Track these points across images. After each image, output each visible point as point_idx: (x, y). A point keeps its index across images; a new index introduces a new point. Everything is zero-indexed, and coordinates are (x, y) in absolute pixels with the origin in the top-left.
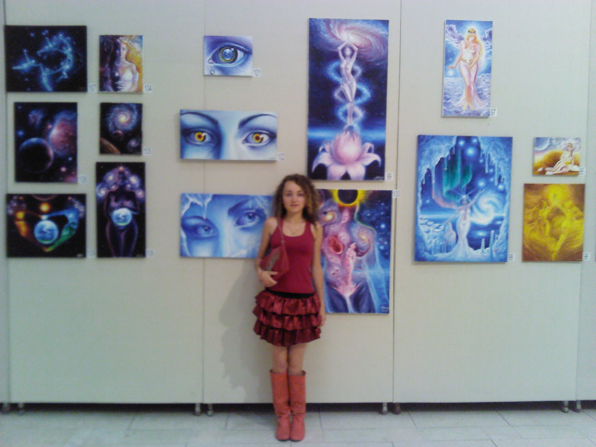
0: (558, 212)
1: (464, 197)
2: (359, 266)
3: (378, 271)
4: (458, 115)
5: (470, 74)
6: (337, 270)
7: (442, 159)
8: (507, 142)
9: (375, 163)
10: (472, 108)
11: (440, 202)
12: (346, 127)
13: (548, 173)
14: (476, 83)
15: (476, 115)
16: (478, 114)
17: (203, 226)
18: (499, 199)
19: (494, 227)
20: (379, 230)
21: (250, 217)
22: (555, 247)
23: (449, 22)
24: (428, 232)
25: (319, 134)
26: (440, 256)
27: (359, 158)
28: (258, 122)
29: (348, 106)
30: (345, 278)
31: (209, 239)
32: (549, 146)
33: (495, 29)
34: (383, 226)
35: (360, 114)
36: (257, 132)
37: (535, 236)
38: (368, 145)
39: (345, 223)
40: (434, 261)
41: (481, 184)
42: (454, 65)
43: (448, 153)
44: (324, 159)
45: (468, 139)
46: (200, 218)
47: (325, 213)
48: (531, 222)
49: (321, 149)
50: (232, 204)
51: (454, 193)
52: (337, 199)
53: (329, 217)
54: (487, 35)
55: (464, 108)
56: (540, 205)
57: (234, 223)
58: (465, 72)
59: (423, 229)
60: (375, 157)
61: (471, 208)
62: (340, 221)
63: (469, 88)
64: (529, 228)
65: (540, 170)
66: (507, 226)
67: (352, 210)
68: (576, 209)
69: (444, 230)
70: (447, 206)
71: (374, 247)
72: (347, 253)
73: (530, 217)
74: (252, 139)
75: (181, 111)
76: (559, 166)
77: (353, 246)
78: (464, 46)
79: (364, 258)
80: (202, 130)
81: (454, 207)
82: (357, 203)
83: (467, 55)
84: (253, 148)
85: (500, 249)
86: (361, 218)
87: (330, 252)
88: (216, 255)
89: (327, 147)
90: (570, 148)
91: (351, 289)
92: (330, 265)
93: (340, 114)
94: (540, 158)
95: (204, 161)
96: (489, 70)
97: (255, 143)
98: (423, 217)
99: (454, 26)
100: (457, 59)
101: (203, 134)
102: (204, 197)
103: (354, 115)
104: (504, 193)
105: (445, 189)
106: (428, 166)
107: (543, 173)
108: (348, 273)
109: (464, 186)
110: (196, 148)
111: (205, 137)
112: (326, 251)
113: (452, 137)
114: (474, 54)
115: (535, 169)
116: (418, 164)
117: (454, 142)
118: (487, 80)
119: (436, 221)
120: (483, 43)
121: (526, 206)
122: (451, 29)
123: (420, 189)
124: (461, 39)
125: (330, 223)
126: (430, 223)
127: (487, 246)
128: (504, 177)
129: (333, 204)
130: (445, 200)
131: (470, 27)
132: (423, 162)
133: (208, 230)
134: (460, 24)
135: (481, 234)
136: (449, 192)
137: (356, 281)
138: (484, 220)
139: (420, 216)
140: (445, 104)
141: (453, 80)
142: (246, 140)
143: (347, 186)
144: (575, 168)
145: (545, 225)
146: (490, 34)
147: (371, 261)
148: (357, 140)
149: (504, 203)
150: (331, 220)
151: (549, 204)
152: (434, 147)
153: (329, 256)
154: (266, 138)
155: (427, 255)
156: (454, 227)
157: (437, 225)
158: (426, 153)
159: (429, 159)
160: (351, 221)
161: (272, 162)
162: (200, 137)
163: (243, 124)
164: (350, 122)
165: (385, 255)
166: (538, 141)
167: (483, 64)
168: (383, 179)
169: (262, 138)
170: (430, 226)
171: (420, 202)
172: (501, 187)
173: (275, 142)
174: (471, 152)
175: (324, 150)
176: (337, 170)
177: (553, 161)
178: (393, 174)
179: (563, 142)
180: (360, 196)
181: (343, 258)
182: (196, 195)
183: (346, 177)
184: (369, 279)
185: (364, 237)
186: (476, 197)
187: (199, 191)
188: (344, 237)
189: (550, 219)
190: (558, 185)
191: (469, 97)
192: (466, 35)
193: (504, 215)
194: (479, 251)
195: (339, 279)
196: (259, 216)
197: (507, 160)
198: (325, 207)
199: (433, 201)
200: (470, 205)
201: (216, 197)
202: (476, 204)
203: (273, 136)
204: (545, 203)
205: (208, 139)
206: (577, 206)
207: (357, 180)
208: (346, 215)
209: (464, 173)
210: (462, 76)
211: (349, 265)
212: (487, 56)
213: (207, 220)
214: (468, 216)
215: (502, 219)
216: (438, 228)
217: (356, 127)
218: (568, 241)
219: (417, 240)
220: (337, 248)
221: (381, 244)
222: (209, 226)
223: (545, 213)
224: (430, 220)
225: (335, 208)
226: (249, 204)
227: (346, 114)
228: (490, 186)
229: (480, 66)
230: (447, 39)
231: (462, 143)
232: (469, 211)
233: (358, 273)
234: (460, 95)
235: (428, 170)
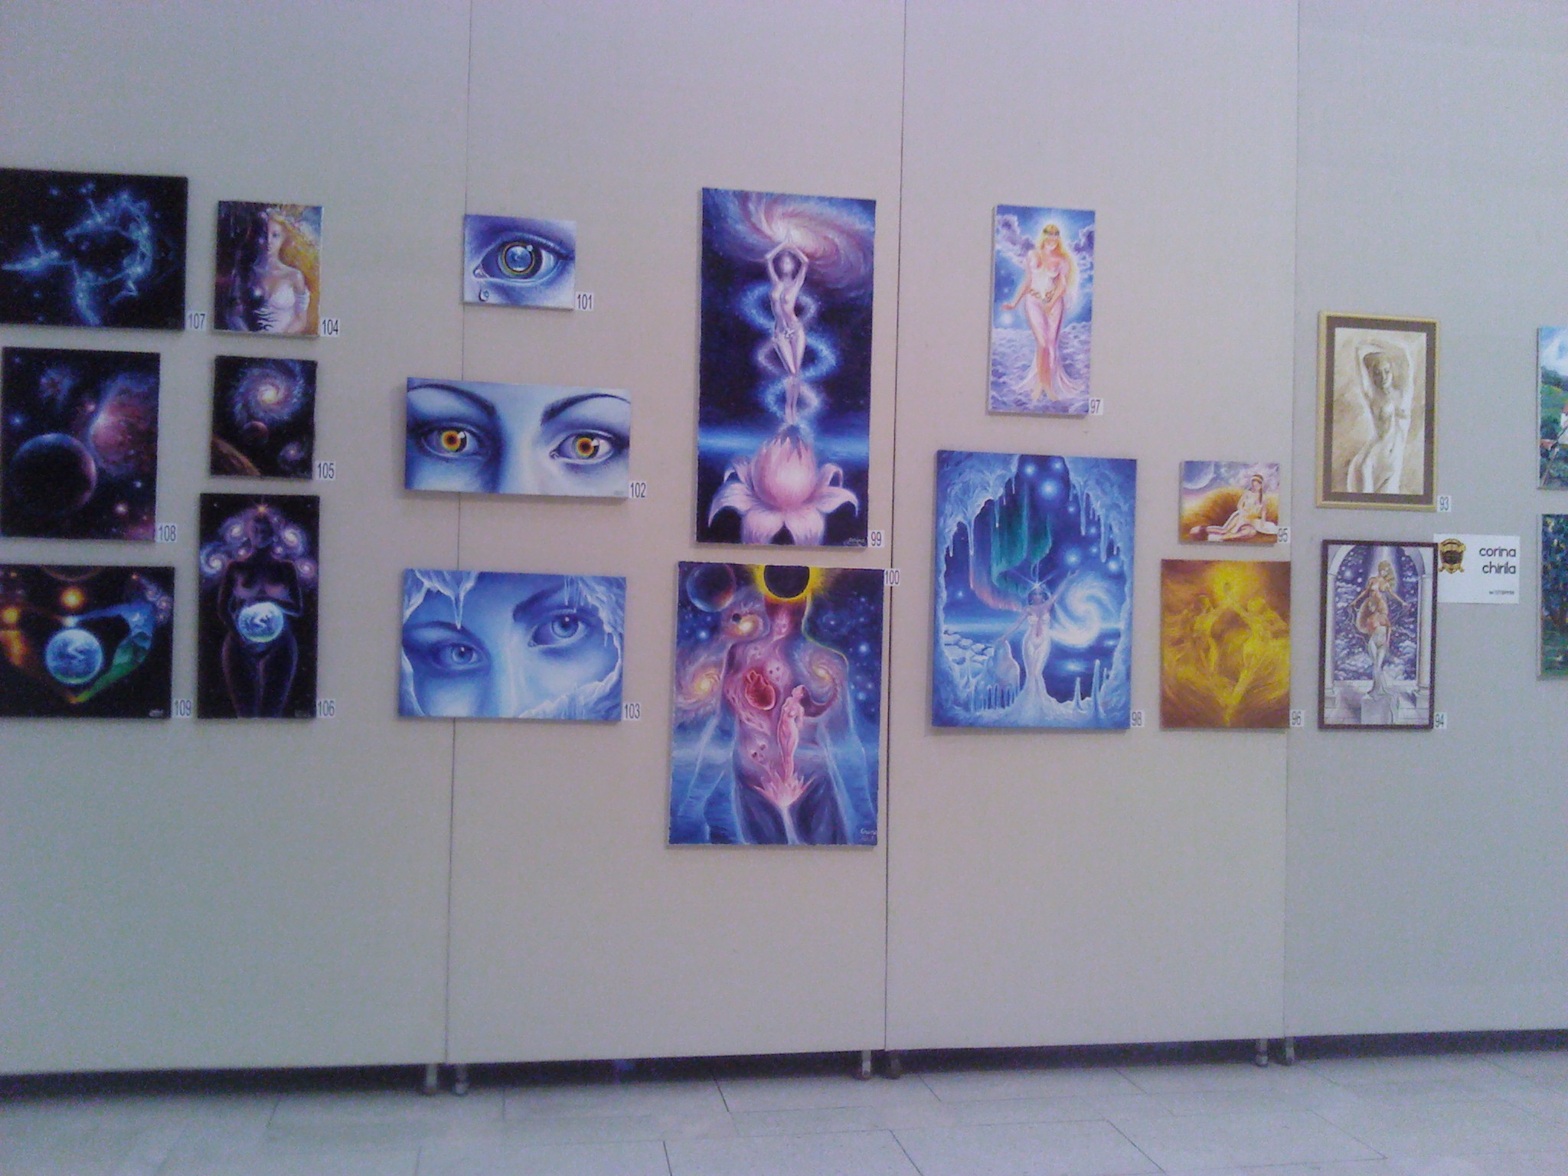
0: (1234, 622)
1: (1037, 586)
2: (810, 738)
3: (854, 748)
4: (1022, 408)
5: (1046, 323)
6: (763, 748)
7: (989, 502)
8: (1125, 470)
9: (847, 507)
10: (1051, 396)
11: (988, 599)
12: (783, 428)
13: (1211, 537)
14: (1060, 341)
15: (1059, 411)
16: (1065, 409)
17: (455, 646)
18: (1108, 591)
19: (1100, 651)
20: (855, 656)
21: (565, 626)
22: (1231, 697)
23: (1003, 209)
24: (961, 662)
25: (724, 442)
26: (987, 715)
27: (812, 498)
28: (588, 411)
29: (787, 383)
30: (780, 766)
31: (469, 674)
32: (1214, 480)
33: (1100, 228)
34: (863, 648)
35: (814, 400)
36: (584, 434)
37: (1188, 672)
38: (832, 469)
39: (778, 641)
40: (974, 727)
41: (1072, 558)
42: (1012, 302)
43: (1001, 491)
44: (734, 496)
45: (1043, 462)
46: (450, 627)
47: (737, 618)
48: (1178, 642)
49: (727, 475)
50: (524, 595)
51: (1015, 577)
52: (762, 587)
53: (745, 626)
54: (1083, 241)
55: (1036, 395)
56: (1198, 608)
57: (529, 637)
58: (1036, 318)
59: (950, 655)
60: (846, 496)
61: (1052, 611)
62: (770, 635)
63: (1045, 353)
64: (1173, 655)
65: (1196, 530)
66: (1128, 651)
67: (796, 612)
68: (1272, 615)
69: (995, 658)
70: (1001, 606)
71: (844, 697)
72: (785, 708)
73: (1175, 632)
74: (573, 448)
75: (410, 380)
76: (1236, 521)
77: (798, 692)
78: (1034, 262)
79: (822, 719)
80: (460, 425)
81: (1016, 608)
82: (807, 595)
83: (1041, 281)
84: (574, 468)
85: (1115, 700)
86: (815, 630)
87: (746, 705)
88: (485, 713)
89: (741, 471)
90: (1258, 485)
91: (794, 789)
92: (746, 737)
93: (770, 399)
94: (1194, 505)
95: (458, 496)
96: (1086, 315)
97: (579, 457)
98: (950, 628)
99: (1014, 219)
100: (1020, 288)
101: (461, 435)
102: (458, 578)
103: (801, 403)
104: (1119, 578)
105: (997, 569)
106: (960, 518)
107: (1202, 537)
108: (786, 754)
109: (1036, 562)
110: (443, 466)
111: (464, 441)
112: (738, 704)
113: (1011, 455)
114: (1056, 279)
115: (1184, 529)
116: (938, 513)
117: (1014, 469)
118: (1083, 338)
119: (977, 638)
120: (1074, 258)
121: (1167, 608)
122: (1007, 225)
123: (944, 567)
124: (1028, 246)
125: (749, 639)
126: (965, 642)
127: (1085, 693)
128: (1119, 544)
129: (753, 596)
130: (996, 591)
131: (1048, 222)
132: (948, 508)
133: (465, 653)
134: (1026, 214)
135: (1073, 667)
136: (1004, 576)
137: (802, 771)
138: (1079, 637)
139: (944, 627)
140: (995, 385)
141: (1011, 333)
142: (560, 451)
143: (784, 558)
144: (1270, 528)
145: (1207, 650)
146: (1090, 237)
147: (838, 727)
148: (808, 457)
149: (1120, 599)
150: (750, 634)
151: (1214, 605)
152: (972, 476)
153: (744, 715)
154: (604, 447)
155: (959, 711)
156: (1017, 652)
157: (981, 646)
158: (956, 490)
159: (962, 502)
160: (795, 635)
161: (616, 501)
162: (451, 440)
163: (553, 414)
164: (791, 417)
165: (869, 712)
166: (1191, 469)
167: (1074, 300)
168: (865, 544)
169: (596, 448)
170: (964, 648)
171: (944, 595)
172: (1113, 566)
173: (626, 456)
174: (1049, 489)
175: (734, 477)
176: (764, 523)
177: (1223, 511)
178: (885, 535)
179: (1242, 472)
180: (815, 581)
181: (776, 719)
182: (439, 574)
183: (783, 538)
184: (832, 767)
185: (821, 673)
186: (1062, 587)
187: (447, 564)
188: (777, 671)
189: (1218, 637)
190: (1234, 564)
191: (1045, 371)
192: (1038, 239)
193: (1121, 626)
194: (1070, 704)
195: (767, 767)
196: (588, 624)
197: (1125, 508)
198: (734, 605)
199: (971, 595)
200: (1048, 603)
201: (485, 579)
202: (1062, 601)
203: (620, 443)
204: (1207, 601)
205: (471, 445)
206: (1275, 608)
207: (808, 545)
208: (783, 622)
209: (1037, 535)
210: (1030, 326)
211: (788, 736)
212: (1083, 286)
213: (464, 631)
214: (1045, 629)
215: (1116, 635)
216: (982, 653)
217: (805, 427)
218: (1259, 684)
219: (939, 680)
220: (762, 698)
221: (860, 687)
222: (469, 645)
223: (1207, 622)
224: (966, 636)
225: (759, 606)
226: (564, 596)
227: (782, 399)
228: (1089, 563)
229: (1067, 306)
230: (998, 247)
231: (1030, 470)
232: (1047, 616)
233: (810, 753)
234: (1025, 367)
235: (960, 525)
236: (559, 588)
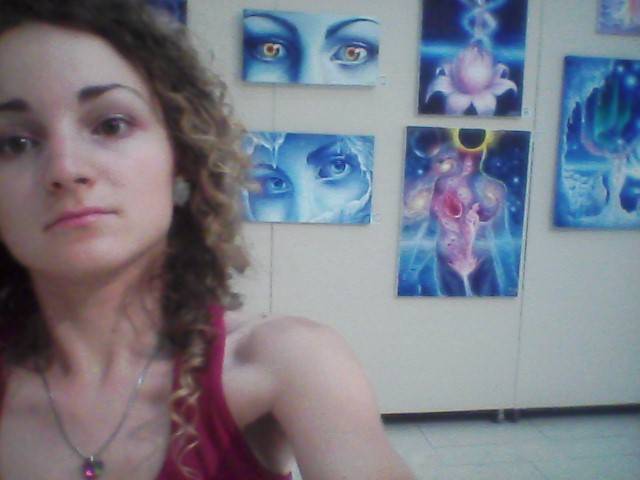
2: (481, 235)
3: (507, 240)
4: (617, 30)
6: (453, 240)
7: (595, 90)
9: (510, 93)
11: (592, 150)
12: (473, 40)
17: (273, 179)
20: (510, 185)
21: (337, 167)
24: (573, 188)
25: (436, 50)
26: (585, 220)
27: (489, 86)
28: (354, 30)
29: (476, 12)
30: (463, 252)
31: (282, 196)
34: (516, 180)
35: (492, 23)
36: (350, 43)
38: (502, 67)
40: (578, 227)
43: (603, 83)
44: (442, 85)
45: (628, 64)
46: (270, 167)
47: (441, 161)
49: (438, 71)
50: (313, 148)
51: (609, 135)
52: (457, 142)
53: (446, 167)
57: (317, 173)
59: (567, 184)
60: (509, 85)
62: (462, 170)
67: (477, 158)
69: (593, 186)
70: (598, 154)
72: (468, 217)
74: (345, 54)
75: (245, 11)
77: (476, 206)
79: (489, 223)
80: (274, 39)
81: (608, 155)
82: (483, 148)
84: (344, 67)
86: (488, 169)
87: (445, 215)
88: (291, 217)
89: (447, 68)
91: (471, 265)
92: (444, 233)
93: (465, 23)
97: (348, 60)
98: (568, 167)
101: (276, 46)
102: (274, 137)
103: (484, 25)
105: (598, 130)
106: (578, 99)
108: (467, 244)
109: (621, 127)
111: (278, 50)
112: (440, 214)
113: (609, 59)
116: (564, 96)
117: (611, 68)
119: (583, 174)
123: (566, 130)
125: (446, 175)
126: (577, 176)
129: (451, 148)
130: (597, 145)
132: (571, 93)
133: (278, 183)
135: (636, 191)
136: (602, 135)
137: (477, 254)
139: (564, 167)
140: (604, 14)
142: (336, 56)
143: (471, 124)
147: (498, 228)
148: (488, 60)
152: (586, 72)
153: (444, 221)
154: (363, 53)
155: (570, 218)
156: (606, 181)
157: (585, 178)
158: (576, 81)
159: (580, 88)
160: (475, 174)
162: (270, 49)
163: (332, 32)
164: (479, 34)
165: (517, 219)
168: (520, 115)
169: (359, 54)
170: (576, 180)
171: (565, 147)
173: (376, 59)
174: (631, 81)
175: (442, 73)
176: (459, 101)
178: (530, 112)
181: (462, 223)
182: (262, 134)
183: (471, 111)
184: (494, 253)
185: (490, 195)
186: (634, 143)
187: (267, 128)
188: (464, 194)
194: (634, 213)
195: (456, 252)
196: (352, 165)
198: (439, 154)
199: (581, 148)
200: (626, 152)
201: (292, 138)
202: (633, 151)
203: (372, 51)
205: (282, 52)
207: (486, 115)
208: (469, 164)
209: (621, 110)
211: (469, 233)
213: (278, 170)
214: (623, 168)
216: (585, 183)
217: (487, 41)
219: (559, 200)
220: (455, 210)
221: (513, 204)
224: (577, 172)
225: (454, 154)
226: (337, 148)
227: (472, 23)
231: (621, 69)
233: (482, 244)
235: (578, 104)
236: (334, 143)
